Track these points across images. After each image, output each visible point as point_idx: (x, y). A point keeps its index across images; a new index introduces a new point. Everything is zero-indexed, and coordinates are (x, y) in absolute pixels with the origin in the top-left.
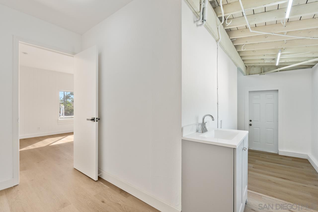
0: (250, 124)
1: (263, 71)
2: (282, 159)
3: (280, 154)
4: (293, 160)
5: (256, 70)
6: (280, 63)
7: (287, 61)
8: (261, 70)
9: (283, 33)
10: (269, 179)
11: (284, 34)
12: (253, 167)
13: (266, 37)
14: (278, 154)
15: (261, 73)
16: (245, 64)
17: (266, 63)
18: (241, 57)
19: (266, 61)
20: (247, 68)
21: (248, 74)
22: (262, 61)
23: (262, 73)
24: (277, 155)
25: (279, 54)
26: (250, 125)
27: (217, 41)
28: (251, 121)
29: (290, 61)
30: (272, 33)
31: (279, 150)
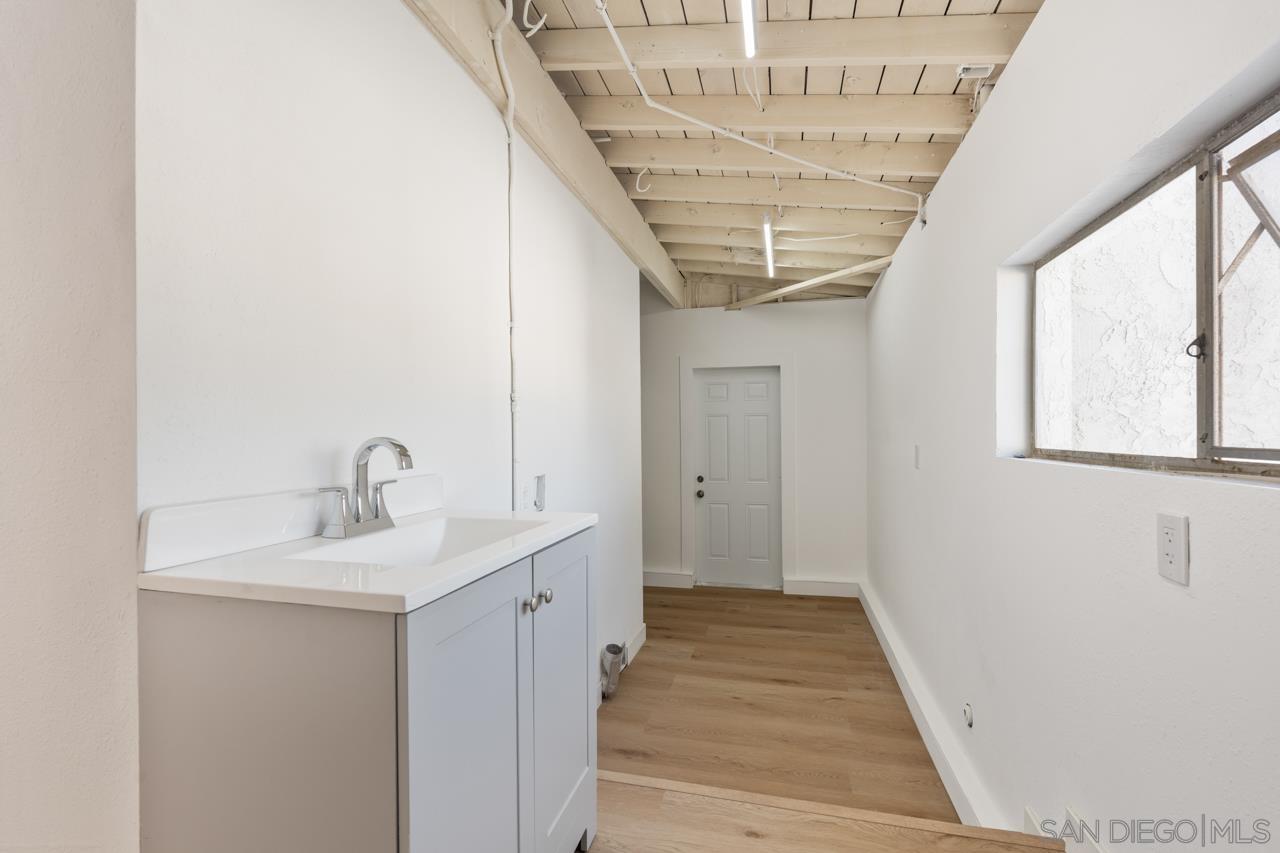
0: (700, 491)
1: (734, 297)
2: (790, 607)
3: (787, 591)
4: (821, 608)
5: (717, 291)
6: (778, 269)
7: (798, 266)
8: (731, 292)
9: (762, 139)
10: (737, 696)
11: (765, 145)
12: (693, 656)
13: (714, 151)
14: (782, 592)
15: (729, 305)
16: (674, 261)
17: (740, 264)
18: (654, 227)
19: (740, 259)
20: (685, 282)
21: (690, 304)
22: (725, 258)
23: (731, 303)
24: (778, 595)
25: (767, 228)
26: (700, 495)
27: (502, 110)
28: (700, 479)
29: (807, 263)
30: (725, 129)
31: (785, 579)
